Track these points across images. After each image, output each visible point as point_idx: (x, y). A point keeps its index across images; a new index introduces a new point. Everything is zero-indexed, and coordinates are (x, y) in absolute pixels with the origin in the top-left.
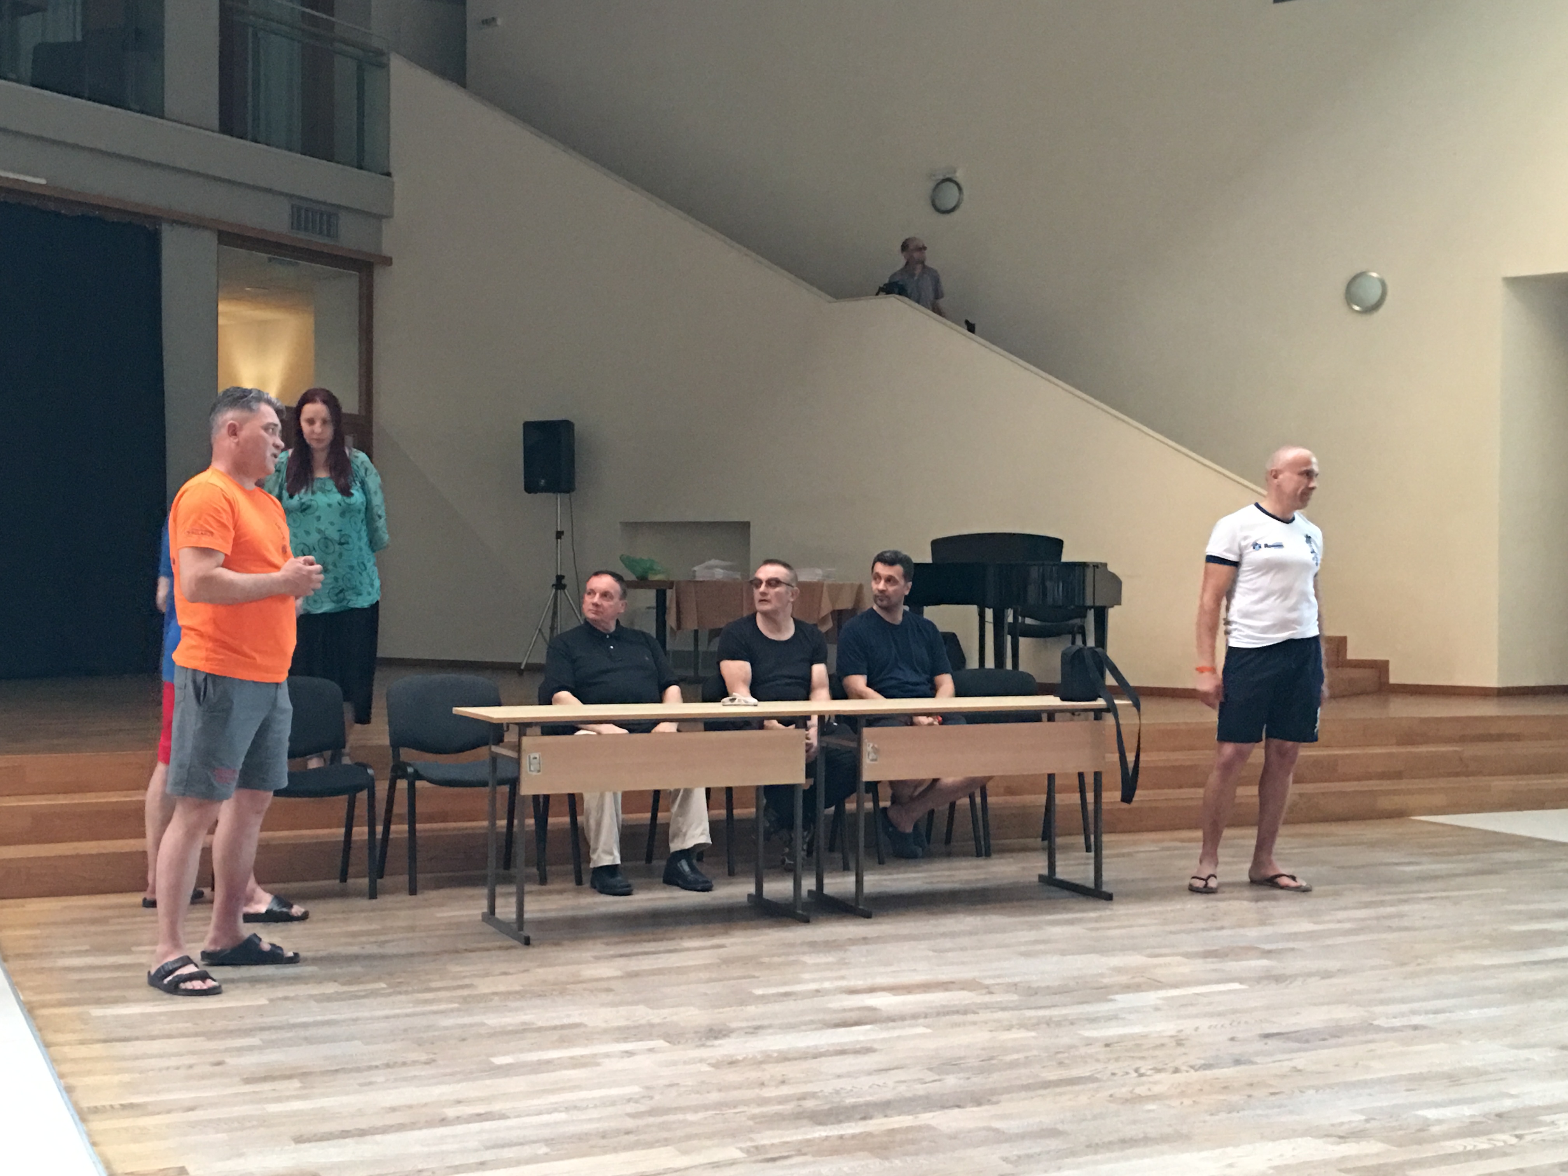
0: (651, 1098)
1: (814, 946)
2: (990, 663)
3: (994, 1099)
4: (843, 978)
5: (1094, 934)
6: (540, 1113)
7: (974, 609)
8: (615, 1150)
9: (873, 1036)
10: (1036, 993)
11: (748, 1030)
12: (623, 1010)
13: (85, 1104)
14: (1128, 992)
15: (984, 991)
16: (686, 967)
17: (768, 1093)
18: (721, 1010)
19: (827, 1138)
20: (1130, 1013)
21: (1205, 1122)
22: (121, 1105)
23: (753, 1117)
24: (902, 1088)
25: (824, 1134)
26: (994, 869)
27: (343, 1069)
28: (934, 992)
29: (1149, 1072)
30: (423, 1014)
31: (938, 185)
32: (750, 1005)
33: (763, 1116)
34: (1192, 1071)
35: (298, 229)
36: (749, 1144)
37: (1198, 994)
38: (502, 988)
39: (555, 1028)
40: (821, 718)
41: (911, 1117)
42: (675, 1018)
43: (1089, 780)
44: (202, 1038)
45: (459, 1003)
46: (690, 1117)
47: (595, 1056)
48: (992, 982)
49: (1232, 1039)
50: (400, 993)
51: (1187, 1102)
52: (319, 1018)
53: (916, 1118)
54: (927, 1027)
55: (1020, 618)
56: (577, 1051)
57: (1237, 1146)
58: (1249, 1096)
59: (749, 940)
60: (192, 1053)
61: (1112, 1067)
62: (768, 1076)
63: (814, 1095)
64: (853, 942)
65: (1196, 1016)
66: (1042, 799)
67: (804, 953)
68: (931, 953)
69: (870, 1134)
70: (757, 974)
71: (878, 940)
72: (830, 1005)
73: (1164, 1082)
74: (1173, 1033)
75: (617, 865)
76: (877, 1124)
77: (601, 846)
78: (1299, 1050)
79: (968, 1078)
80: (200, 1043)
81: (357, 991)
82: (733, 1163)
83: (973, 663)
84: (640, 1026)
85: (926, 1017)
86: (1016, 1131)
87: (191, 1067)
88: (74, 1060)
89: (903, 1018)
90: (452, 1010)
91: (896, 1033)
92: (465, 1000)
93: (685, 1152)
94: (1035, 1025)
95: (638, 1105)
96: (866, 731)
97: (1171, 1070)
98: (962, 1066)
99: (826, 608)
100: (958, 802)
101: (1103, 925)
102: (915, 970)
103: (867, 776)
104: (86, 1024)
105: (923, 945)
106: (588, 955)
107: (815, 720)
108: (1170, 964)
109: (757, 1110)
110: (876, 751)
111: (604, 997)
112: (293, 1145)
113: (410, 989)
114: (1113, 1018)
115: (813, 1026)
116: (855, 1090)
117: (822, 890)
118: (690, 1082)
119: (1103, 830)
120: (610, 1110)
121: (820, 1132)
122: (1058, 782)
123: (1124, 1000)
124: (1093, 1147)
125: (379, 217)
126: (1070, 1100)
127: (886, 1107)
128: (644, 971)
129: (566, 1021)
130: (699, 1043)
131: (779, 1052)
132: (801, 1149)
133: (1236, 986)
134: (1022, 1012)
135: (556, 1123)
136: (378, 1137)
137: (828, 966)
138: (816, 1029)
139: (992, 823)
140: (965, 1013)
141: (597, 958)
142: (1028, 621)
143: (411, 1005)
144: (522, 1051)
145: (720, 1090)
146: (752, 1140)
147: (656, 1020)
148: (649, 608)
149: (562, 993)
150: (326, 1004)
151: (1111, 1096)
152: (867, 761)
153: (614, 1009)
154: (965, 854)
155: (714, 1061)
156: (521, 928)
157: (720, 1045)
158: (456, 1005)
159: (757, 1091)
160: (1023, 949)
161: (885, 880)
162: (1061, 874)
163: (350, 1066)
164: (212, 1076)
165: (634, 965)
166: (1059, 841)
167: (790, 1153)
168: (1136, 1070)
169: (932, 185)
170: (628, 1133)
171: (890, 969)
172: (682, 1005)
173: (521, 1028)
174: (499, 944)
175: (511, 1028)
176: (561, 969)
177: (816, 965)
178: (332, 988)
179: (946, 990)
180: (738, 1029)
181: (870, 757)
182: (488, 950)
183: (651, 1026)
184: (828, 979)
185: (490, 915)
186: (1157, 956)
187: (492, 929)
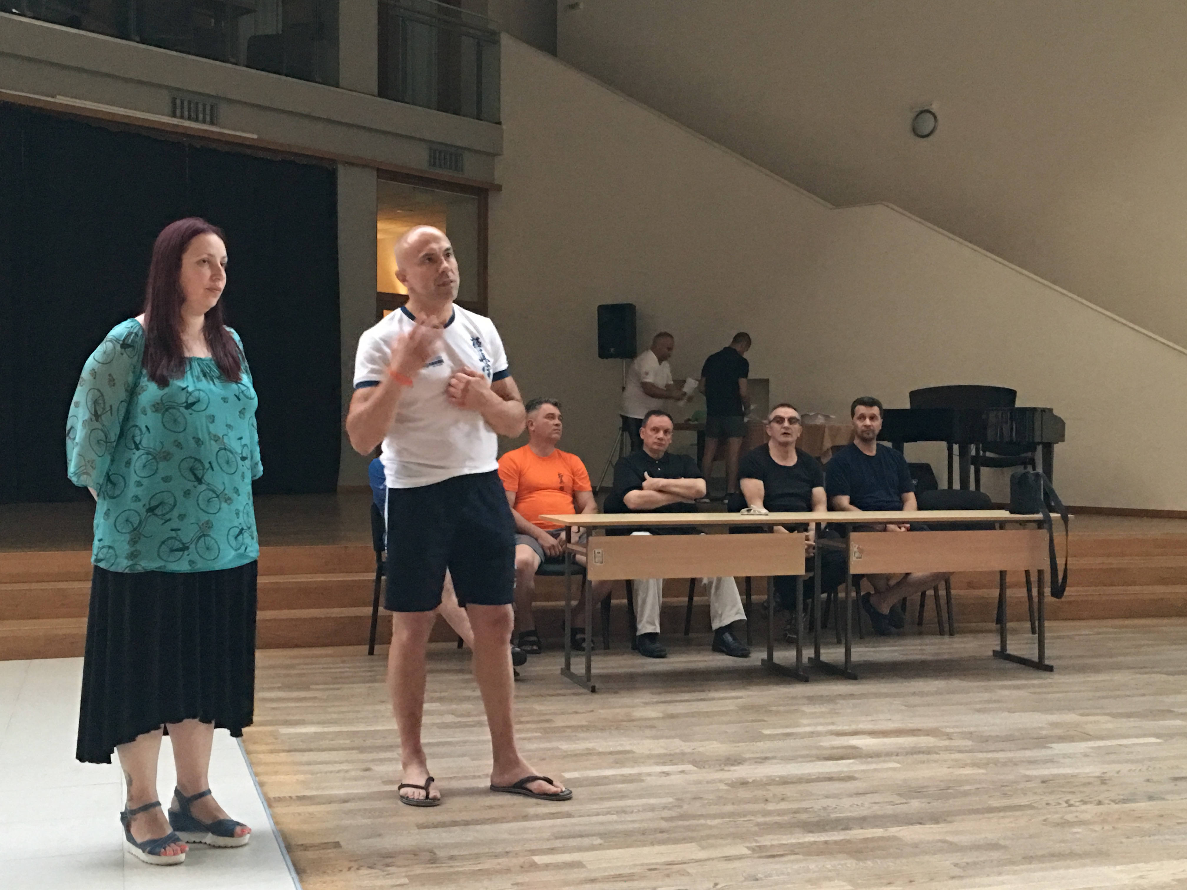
0: (680, 807)
1: (811, 700)
2: (957, 486)
3: (949, 819)
4: (833, 724)
5: (1036, 697)
6: (598, 814)
7: (944, 444)
8: (652, 844)
9: (855, 768)
10: (987, 741)
11: (757, 760)
12: (662, 742)
13: (272, 795)
14: (1064, 742)
15: (945, 737)
16: (711, 712)
17: (771, 807)
18: (737, 745)
19: (815, 843)
20: (1064, 758)
21: (1121, 843)
22: (297, 797)
23: (758, 824)
24: (876, 807)
25: (812, 839)
26: (956, 646)
27: (455, 777)
28: (904, 737)
29: (1078, 804)
31: (918, 115)
32: (760, 741)
33: (765, 824)
34: (1113, 803)
35: (434, 165)
36: (754, 844)
37: (1120, 745)
38: (573, 723)
39: (611, 753)
40: (818, 525)
41: (881, 830)
42: (701, 749)
43: (1034, 578)
44: (357, 751)
45: (541, 733)
46: (709, 822)
47: (640, 774)
48: (952, 730)
49: (1148, 780)
51: (1107, 827)
53: (886, 830)
54: (898, 763)
55: (981, 453)
56: (627, 771)
57: (1146, 862)
58: (1160, 825)
59: (760, 693)
60: (347, 761)
61: (1047, 798)
62: (771, 795)
63: (806, 810)
64: (842, 697)
65: (1119, 762)
66: (996, 593)
67: (803, 705)
68: (904, 708)
69: (848, 841)
70: (765, 719)
71: (863, 696)
72: (822, 744)
73: (1090, 811)
74: (1097, 774)
75: (657, 634)
76: (857, 834)
77: (645, 618)
79: (929, 803)
80: (354, 755)
82: (740, 858)
83: (943, 485)
84: (676, 754)
85: (897, 755)
86: (966, 844)
87: (347, 771)
88: (266, 764)
89: (877, 756)
90: (536, 738)
91: (873, 766)
92: (546, 730)
93: (703, 848)
94: (985, 765)
95: (670, 812)
96: (854, 536)
97: (1095, 802)
98: (925, 793)
99: (828, 444)
100: (927, 593)
101: (1044, 690)
102: (890, 719)
103: (854, 569)
104: (276, 739)
105: (898, 701)
106: (637, 701)
107: (813, 526)
108: (1098, 721)
109: (761, 819)
110: (861, 551)
111: (648, 732)
112: (417, 831)
114: (1050, 761)
115: (808, 759)
116: (838, 808)
117: (819, 657)
118: (712, 796)
120: (650, 815)
121: (810, 838)
122: (1009, 579)
123: (1059, 748)
124: (1029, 859)
125: (494, 155)
126: (1011, 822)
127: (863, 821)
128: (680, 714)
129: (620, 748)
130: (719, 768)
131: (781, 777)
132: (793, 850)
133: (1153, 740)
134: (975, 754)
135: (610, 823)
136: (478, 827)
137: (822, 715)
138: (810, 761)
139: (955, 609)
140: (929, 753)
141: (646, 704)
142: (988, 454)
144: (586, 768)
145: (733, 804)
146: (756, 841)
147: (688, 750)
148: (692, 445)
149: (618, 728)
151: (1045, 820)
152: (853, 559)
153: (656, 741)
154: (933, 634)
155: (730, 782)
156: (589, 680)
157: (735, 771)
158: (539, 734)
159: (763, 805)
160: (978, 706)
161: (869, 651)
162: (1011, 649)
163: (460, 775)
164: (363, 778)
165: (673, 709)
166: (1010, 625)
167: (786, 852)
168: (1067, 802)
169: (912, 115)
170: (662, 832)
171: (870, 718)
172: (707, 740)
173: (586, 752)
174: (573, 691)
175: (578, 752)
176: (618, 710)
177: (813, 713)
178: (450, 719)
179: (914, 735)
180: (750, 759)
181: (856, 556)
182: (564, 695)
183: (683, 754)
184: (821, 724)
185: (567, 670)
186: (1088, 715)
187: (568, 680)
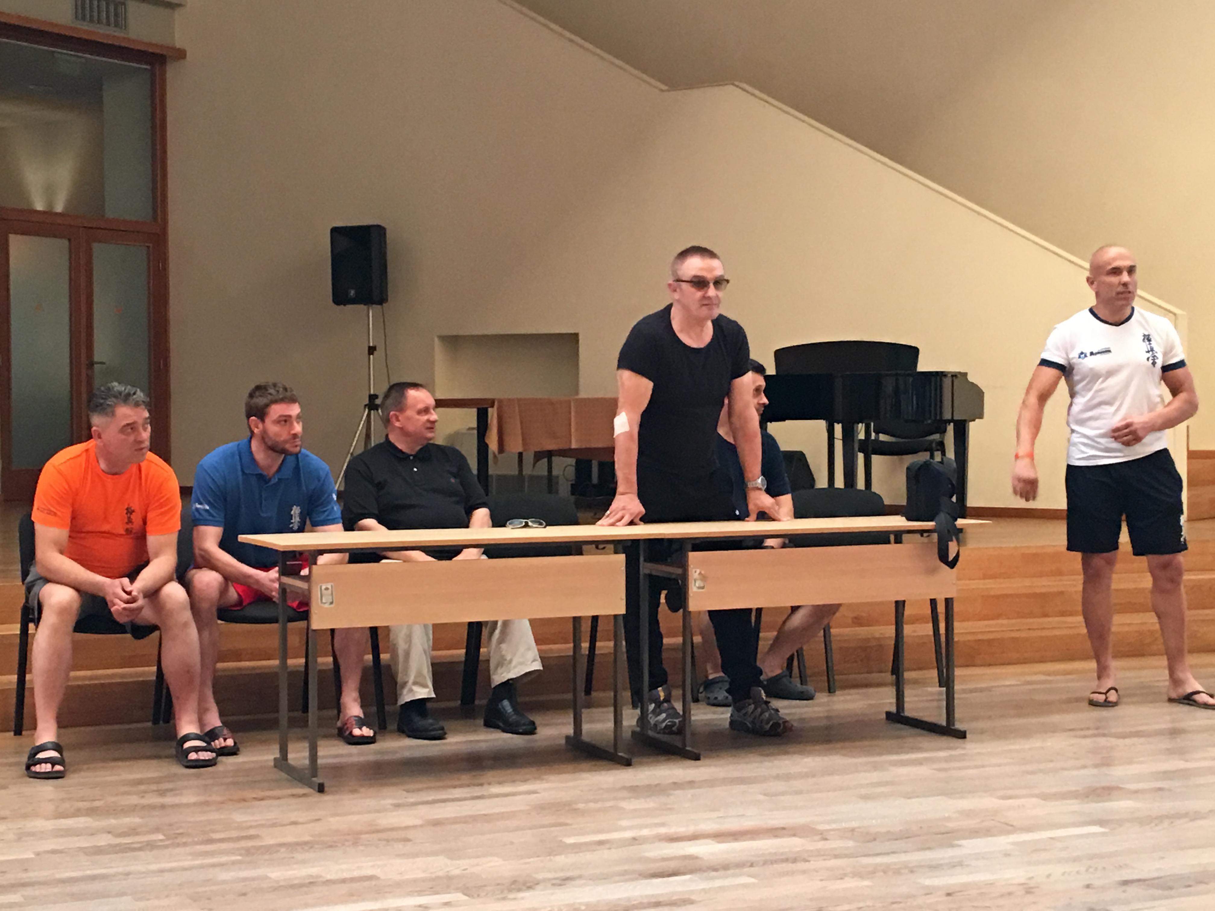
1: (635, 791)
2: (839, 483)
4: (663, 825)
5: (942, 775)
7: (822, 424)
9: (693, 887)
10: (875, 840)
11: (554, 882)
12: (420, 862)
14: (977, 838)
15: (817, 838)
18: (528, 860)
20: (977, 859)
28: (762, 839)
30: (202, 867)
32: (560, 854)
37: (1051, 838)
38: (290, 839)
39: (344, 881)
43: (941, 608)
45: (240, 855)
48: (827, 827)
49: (1088, 886)
50: (178, 845)
52: (89, 872)
54: (752, 876)
55: (873, 436)
64: (676, 785)
65: (1049, 862)
66: (890, 631)
67: (624, 799)
68: (761, 797)
70: (569, 821)
71: (711, 783)
72: (647, 854)
74: (1023, 881)
77: (412, 679)
78: (1160, 898)
81: (132, 843)
83: (822, 482)
84: (438, 878)
85: (752, 865)
89: (726, 867)
90: (234, 863)
91: (718, 883)
92: (248, 852)
94: (871, 873)
96: (693, 556)
101: (952, 765)
102: (743, 815)
103: (696, 604)
105: (754, 788)
106: (388, 802)
108: (1023, 806)
110: (703, 578)
111: (399, 848)
113: (190, 840)
114: (957, 864)
115: (627, 877)
119: (956, 663)
122: (908, 611)
123: (970, 846)
128: (447, 819)
129: (356, 874)
130: (500, 896)
133: (1095, 829)
134: (858, 859)
137: (648, 812)
140: (795, 861)
142: (883, 437)
143: (190, 858)
147: (457, 872)
149: (355, 843)
150: (97, 857)
152: (693, 589)
153: (411, 860)
156: (314, 774)
157: (523, 898)
158: (239, 858)
160: (863, 791)
162: (909, 712)
165: (436, 812)
166: (907, 675)
171: (715, 815)
172: (485, 855)
173: (307, 881)
174: (290, 791)
175: (296, 882)
176: (355, 818)
177: (635, 810)
178: (103, 840)
179: (776, 836)
180: (545, 880)
181: (697, 585)
182: (279, 798)
183: (449, 878)
184: (646, 826)
185: (282, 763)
186: (1010, 797)
187: (284, 775)
